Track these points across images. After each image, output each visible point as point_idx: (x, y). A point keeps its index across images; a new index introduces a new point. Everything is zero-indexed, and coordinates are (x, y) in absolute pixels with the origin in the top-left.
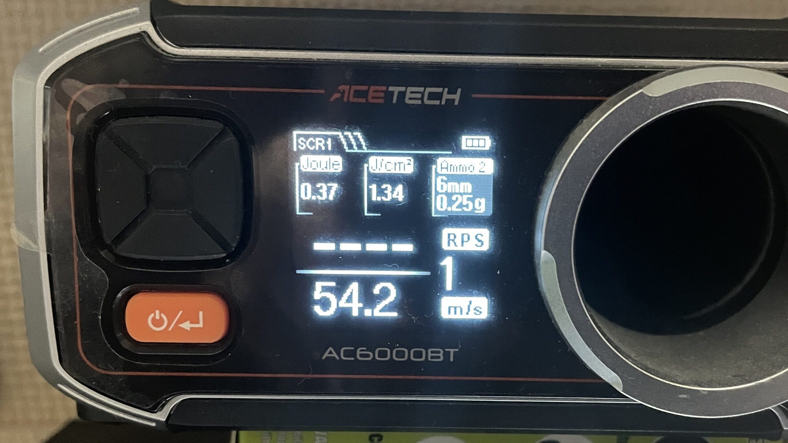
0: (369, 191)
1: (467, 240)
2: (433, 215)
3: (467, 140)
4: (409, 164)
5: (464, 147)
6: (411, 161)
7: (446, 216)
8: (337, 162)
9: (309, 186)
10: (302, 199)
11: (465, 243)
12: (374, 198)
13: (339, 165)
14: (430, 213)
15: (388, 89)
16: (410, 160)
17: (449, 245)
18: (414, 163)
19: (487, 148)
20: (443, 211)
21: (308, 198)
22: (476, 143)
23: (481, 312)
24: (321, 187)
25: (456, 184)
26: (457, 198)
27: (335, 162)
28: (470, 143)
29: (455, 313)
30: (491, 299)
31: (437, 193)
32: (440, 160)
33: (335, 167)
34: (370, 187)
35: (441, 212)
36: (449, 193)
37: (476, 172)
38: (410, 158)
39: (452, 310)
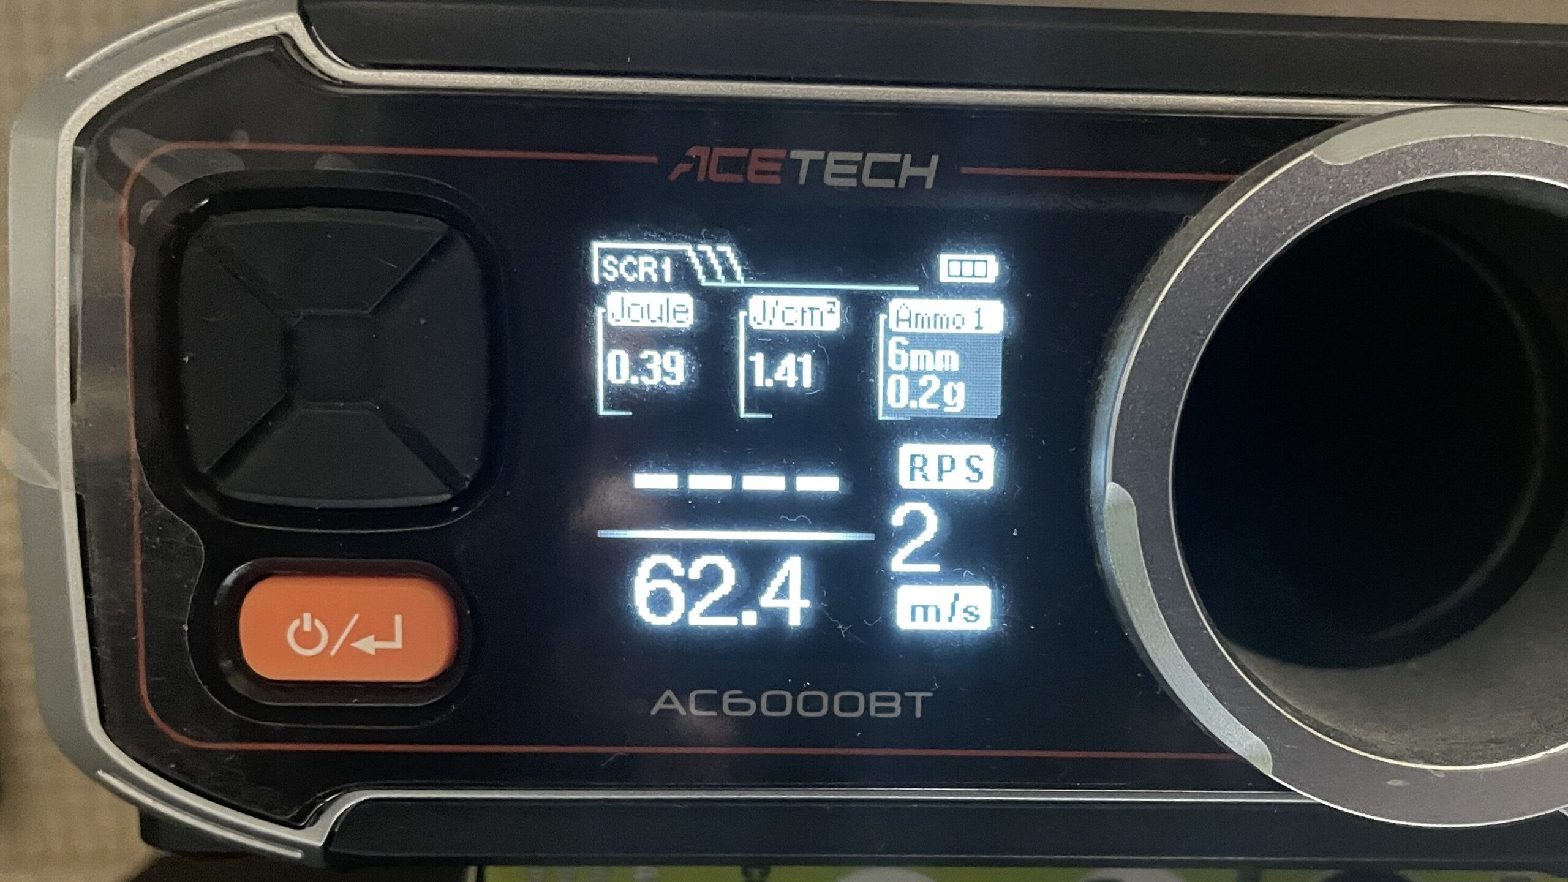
0: (750, 367)
1: (949, 469)
2: (881, 417)
3: (951, 263)
4: (831, 311)
5: (944, 278)
6: (834, 306)
7: (906, 419)
8: (684, 306)
9: (625, 357)
10: (609, 382)
11: (945, 475)
12: (759, 382)
13: (687, 311)
14: (875, 413)
15: (788, 153)
16: (834, 303)
17: (912, 479)
18: (843, 308)
19: (991, 279)
20: (901, 409)
21: (622, 381)
22: (968, 269)
23: (978, 617)
24: (650, 359)
25: (928, 353)
26: (930, 383)
27: (678, 306)
28: (955, 268)
29: (925, 619)
30: (1000, 588)
31: (889, 372)
32: (895, 304)
33: (679, 317)
34: (751, 359)
35: (898, 411)
36: (914, 372)
37: (969, 328)
38: (834, 299)
39: (919, 612)
